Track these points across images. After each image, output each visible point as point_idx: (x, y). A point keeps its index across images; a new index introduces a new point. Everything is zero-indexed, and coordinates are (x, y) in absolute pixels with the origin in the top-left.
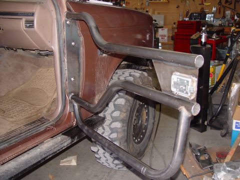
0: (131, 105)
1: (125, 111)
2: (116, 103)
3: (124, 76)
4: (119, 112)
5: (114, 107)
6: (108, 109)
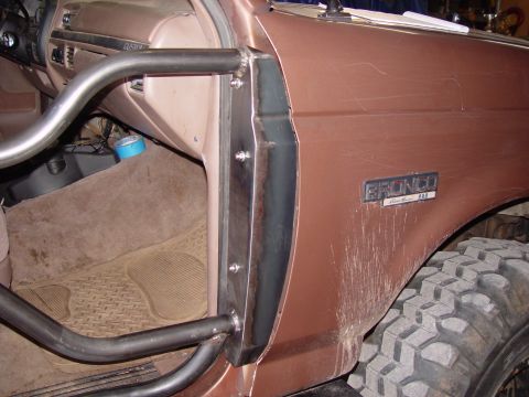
0: (475, 372)
1: (448, 388)
2: (425, 354)
3: (481, 266)
4: (427, 387)
5: (416, 366)
6: (394, 367)
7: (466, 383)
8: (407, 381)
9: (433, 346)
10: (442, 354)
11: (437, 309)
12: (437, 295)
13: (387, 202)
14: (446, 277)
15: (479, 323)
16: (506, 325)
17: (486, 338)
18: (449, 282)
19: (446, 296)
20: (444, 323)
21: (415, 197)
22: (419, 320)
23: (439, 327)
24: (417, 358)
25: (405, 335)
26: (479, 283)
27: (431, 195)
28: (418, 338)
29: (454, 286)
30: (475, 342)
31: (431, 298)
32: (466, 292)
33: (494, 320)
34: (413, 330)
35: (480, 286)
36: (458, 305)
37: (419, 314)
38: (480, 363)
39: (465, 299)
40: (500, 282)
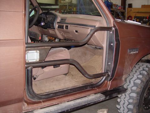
0: (144, 85)
1: (140, 87)
2: (135, 82)
3: (143, 67)
4: (136, 87)
5: (134, 84)
6: (129, 85)
7: (143, 87)
8: (132, 87)
9: (137, 80)
10: (138, 81)
11: (137, 74)
12: (136, 72)
13: (131, 53)
14: (137, 69)
15: (144, 76)
16: (149, 77)
17: (146, 78)
18: (138, 69)
19: (138, 72)
20: (138, 76)
21: (135, 52)
22: (133, 76)
23: (137, 77)
24: (134, 83)
25: (131, 79)
26: (143, 69)
27: (137, 52)
28: (134, 79)
29: (139, 70)
30: (144, 79)
31: (135, 72)
32: (141, 71)
33: (147, 76)
34: (132, 78)
35: (143, 70)
36: (140, 73)
37: (133, 75)
38: (145, 83)
39: (141, 72)
40: (147, 69)
